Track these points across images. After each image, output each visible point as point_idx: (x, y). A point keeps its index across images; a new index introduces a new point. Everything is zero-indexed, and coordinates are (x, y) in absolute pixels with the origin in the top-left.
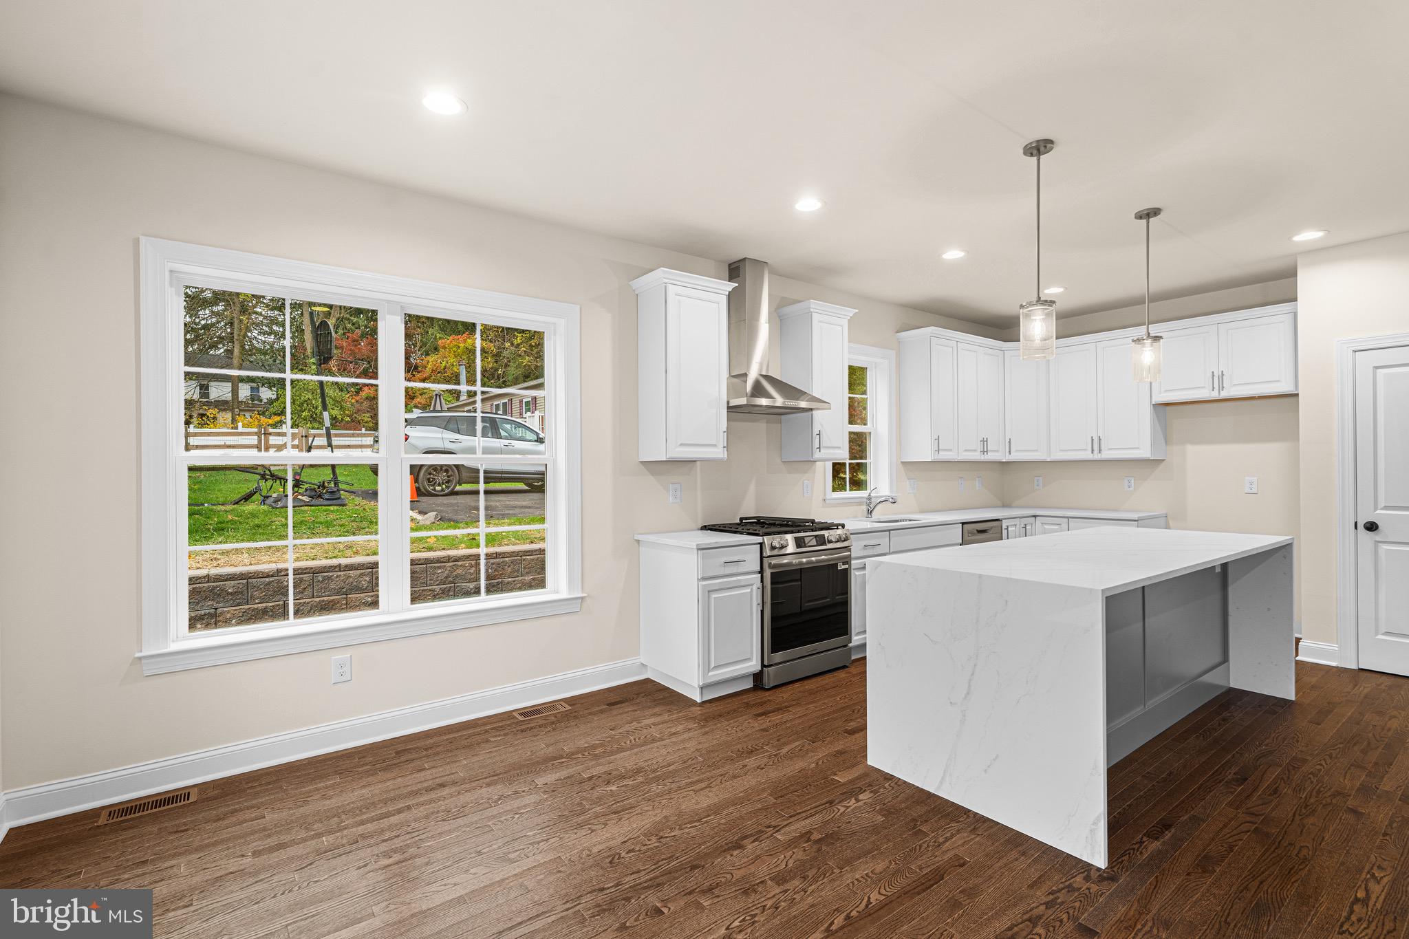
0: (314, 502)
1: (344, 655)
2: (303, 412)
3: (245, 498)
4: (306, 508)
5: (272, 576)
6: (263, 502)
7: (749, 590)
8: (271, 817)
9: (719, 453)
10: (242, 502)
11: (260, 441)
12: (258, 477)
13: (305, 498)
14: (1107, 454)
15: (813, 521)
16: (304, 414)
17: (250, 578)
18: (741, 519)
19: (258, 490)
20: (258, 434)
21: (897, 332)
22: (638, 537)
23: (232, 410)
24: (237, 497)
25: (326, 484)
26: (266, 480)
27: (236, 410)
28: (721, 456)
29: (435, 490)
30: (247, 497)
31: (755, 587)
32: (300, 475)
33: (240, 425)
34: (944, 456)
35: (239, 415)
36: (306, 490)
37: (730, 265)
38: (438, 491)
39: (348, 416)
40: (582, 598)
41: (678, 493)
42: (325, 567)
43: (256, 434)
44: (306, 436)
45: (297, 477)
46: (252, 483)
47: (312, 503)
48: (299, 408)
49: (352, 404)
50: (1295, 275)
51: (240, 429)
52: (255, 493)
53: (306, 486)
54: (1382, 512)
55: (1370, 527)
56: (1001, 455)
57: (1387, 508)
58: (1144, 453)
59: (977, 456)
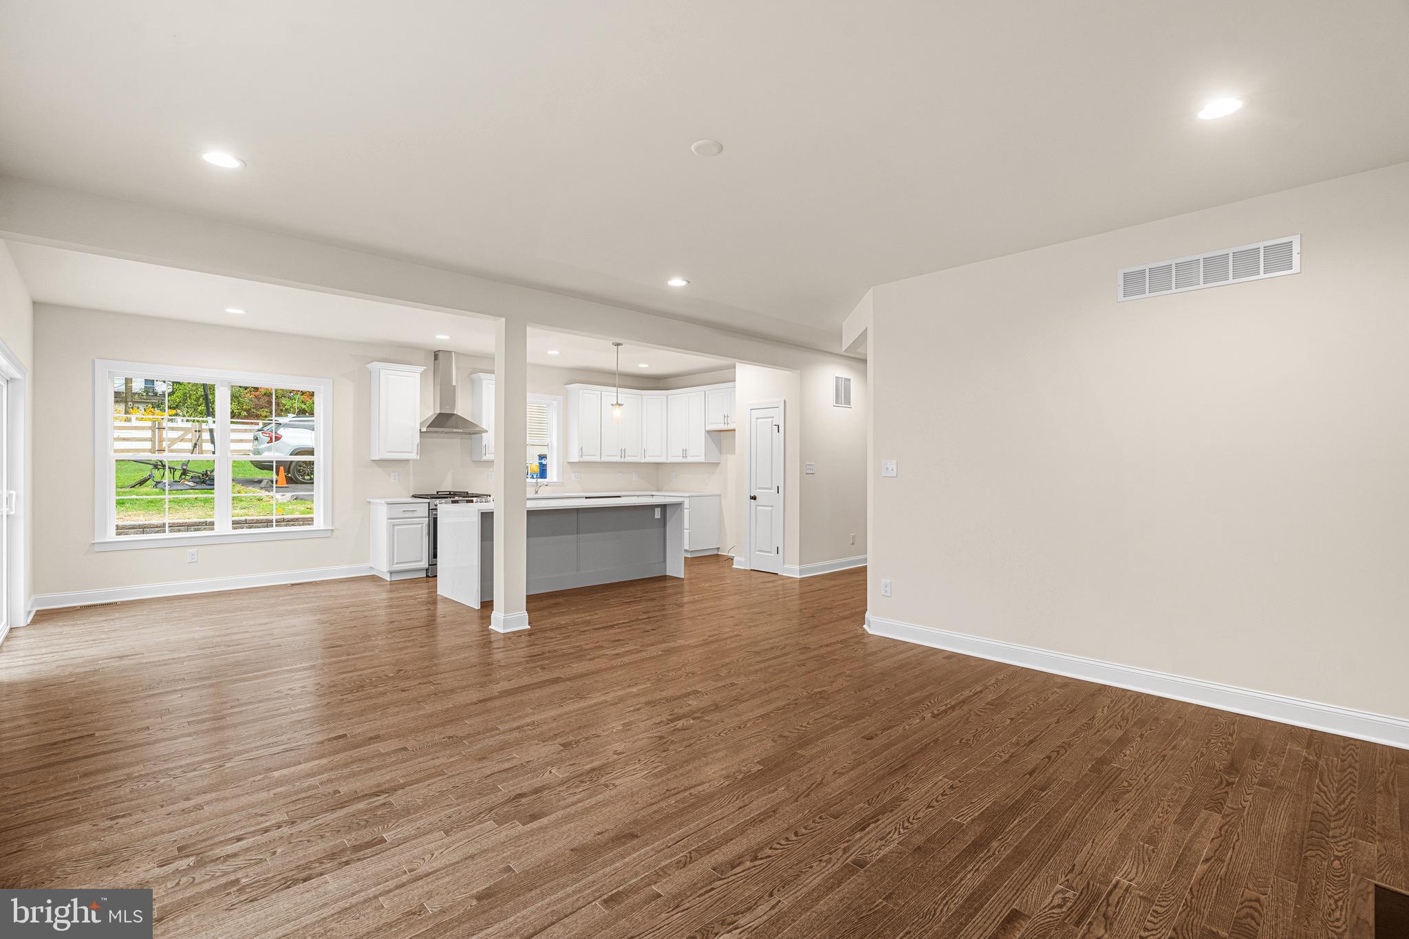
0: (199, 487)
1: (194, 550)
2: (199, 406)
3: (140, 483)
4: (191, 491)
5: (160, 527)
6: (156, 486)
7: (420, 526)
8: (154, 607)
9: (414, 456)
10: (137, 486)
11: (154, 435)
12: (152, 467)
13: (191, 484)
14: (689, 460)
15: (467, 493)
16: (200, 408)
17: (145, 528)
18: (438, 492)
19: (150, 477)
20: (152, 429)
21: (565, 385)
22: (369, 500)
23: (126, 402)
24: (133, 483)
25: (209, 473)
26: (158, 470)
27: (130, 403)
28: (415, 458)
29: (304, 479)
30: (142, 483)
31: (424, 525)
32: (187, 465)
33: (133, 418)
34: (585, 459)
35: (132, 408)
36: (192, 477)
37: (435, 352)
38: (308, 480)
39: (246, 410)
40: (332, 530)
41: (397, 477)
42: (195, 523)
43: (150, 428)
44: (199, 431)
45: (185, 467)
46: (146, 471)
47: (196, 488)
48: (195, 403)
49: (251, 400)
50: (735, 368)
51: (134, 423)
52: (149, 479)
53: (192, 474)
54: (758, 490)
55: (754, 498)
56: (638, 459)
57: (760, 488)
58: (702, 459)
59: (618, 459)
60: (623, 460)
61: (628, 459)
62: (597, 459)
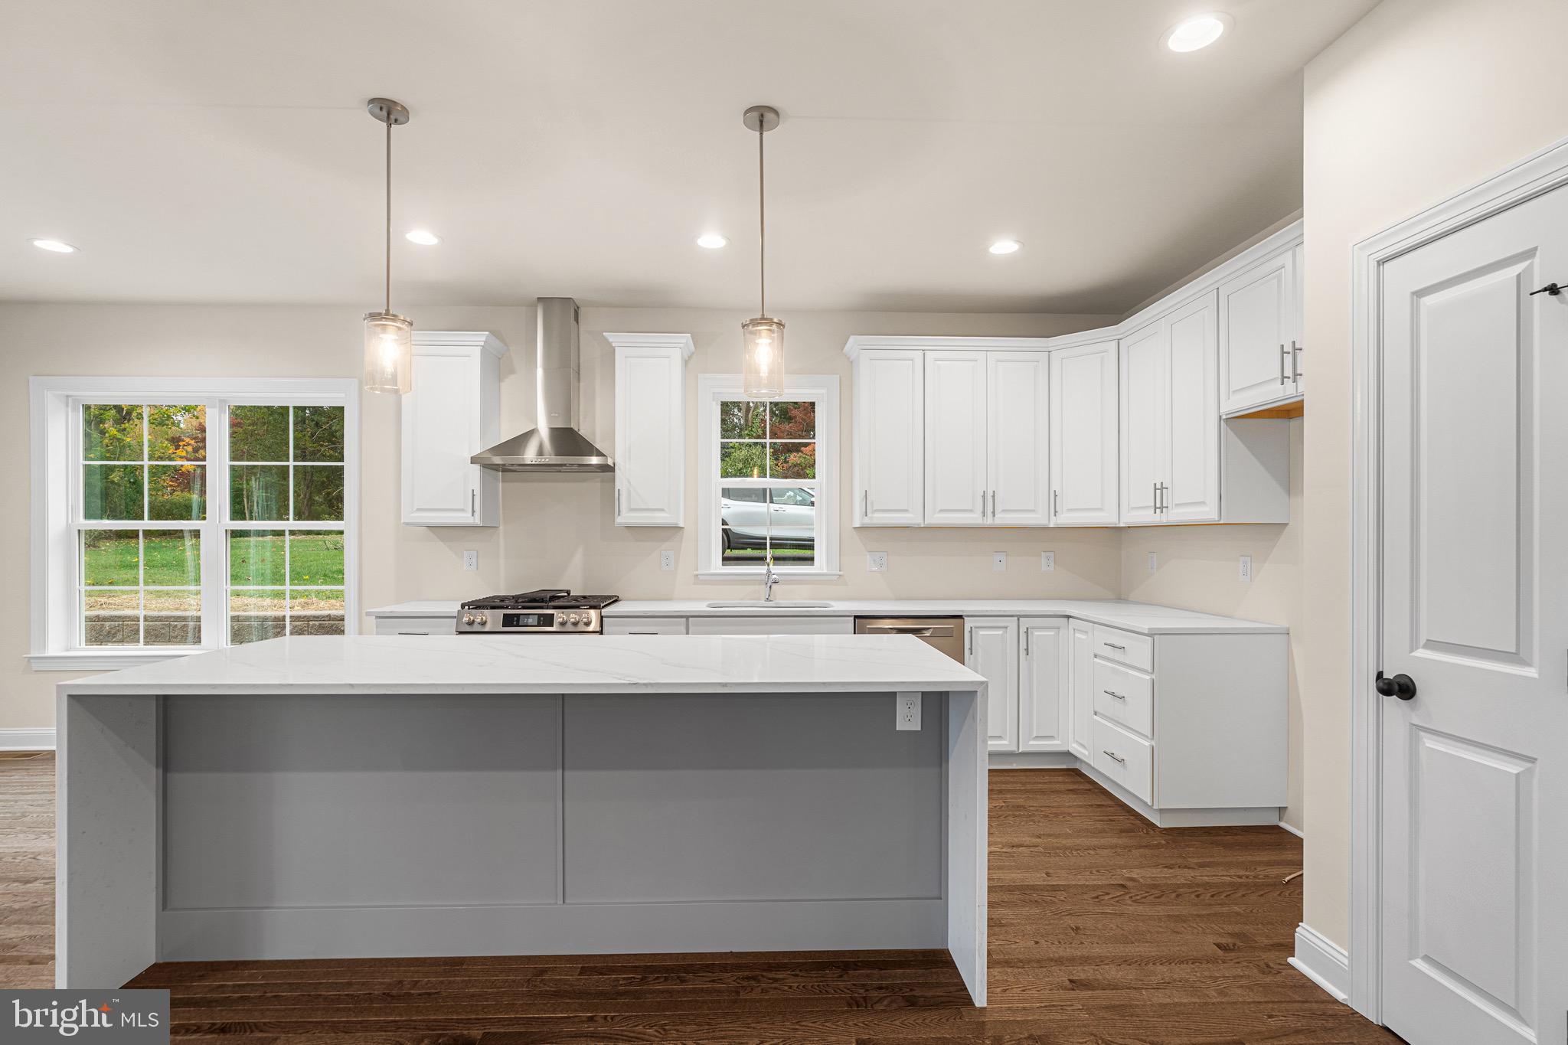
9: (468, 517)
14: (1174, 516)
28: (471, 521)
54: (1421, 653)
55: (1402, 689)
56: (1038, 518)
57: (1431, 645)
58: (1209, 512)
59: (974, 519)
60: (989, 521)
61: (1002, 519)
62: (912, 518)
